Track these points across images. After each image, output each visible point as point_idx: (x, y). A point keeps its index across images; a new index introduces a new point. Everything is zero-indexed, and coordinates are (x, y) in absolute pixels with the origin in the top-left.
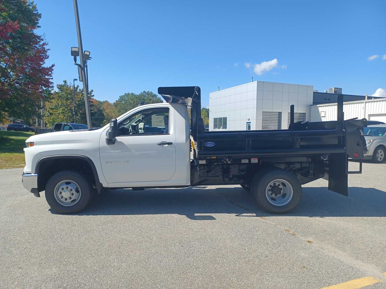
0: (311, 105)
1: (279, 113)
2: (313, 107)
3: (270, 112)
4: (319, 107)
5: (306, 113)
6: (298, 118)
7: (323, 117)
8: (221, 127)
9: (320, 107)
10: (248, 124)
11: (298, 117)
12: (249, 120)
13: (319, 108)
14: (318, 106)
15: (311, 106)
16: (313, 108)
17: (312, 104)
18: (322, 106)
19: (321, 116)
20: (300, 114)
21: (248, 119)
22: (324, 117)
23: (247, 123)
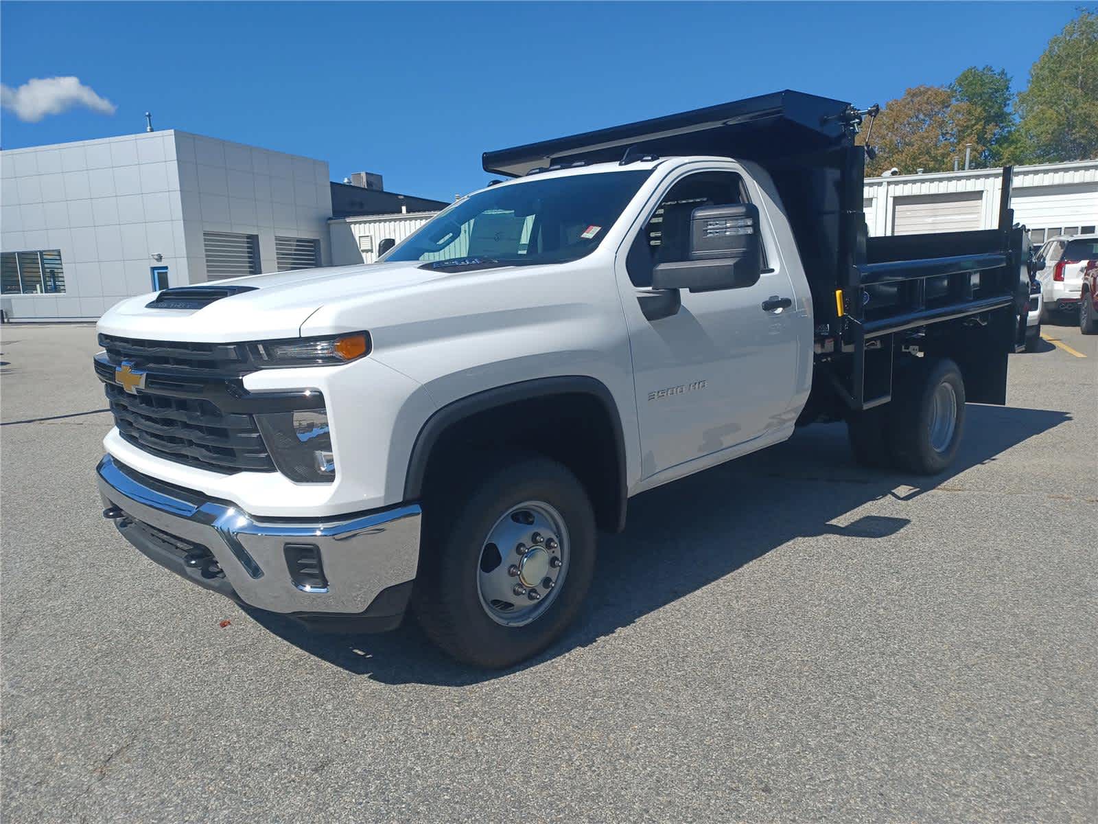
0: (330, 219)
1: (249, 237)
2: (334, 223)
3: (226, 236)
4: (352, 223)
5: (318, 240)
6: (295, 254)
7: (367, 251)
8: (38, 286)
9: (355, 223)
10: (156, 274)
11: (296, 250)
12: (160, 258)
13: (352, 226)
14: (348, 220)
15: (329, 222)
16: (336, 226)
17: (330, 214)
18: (360, 223)
19: (362, 248)
20: (298, 241)
21: (156, 257)
22: (370, 253)
23: (153, 269)
